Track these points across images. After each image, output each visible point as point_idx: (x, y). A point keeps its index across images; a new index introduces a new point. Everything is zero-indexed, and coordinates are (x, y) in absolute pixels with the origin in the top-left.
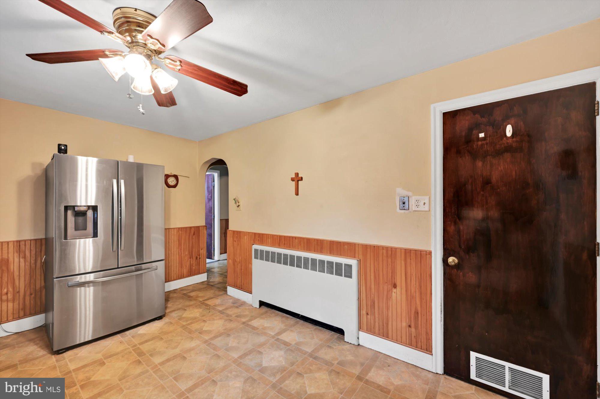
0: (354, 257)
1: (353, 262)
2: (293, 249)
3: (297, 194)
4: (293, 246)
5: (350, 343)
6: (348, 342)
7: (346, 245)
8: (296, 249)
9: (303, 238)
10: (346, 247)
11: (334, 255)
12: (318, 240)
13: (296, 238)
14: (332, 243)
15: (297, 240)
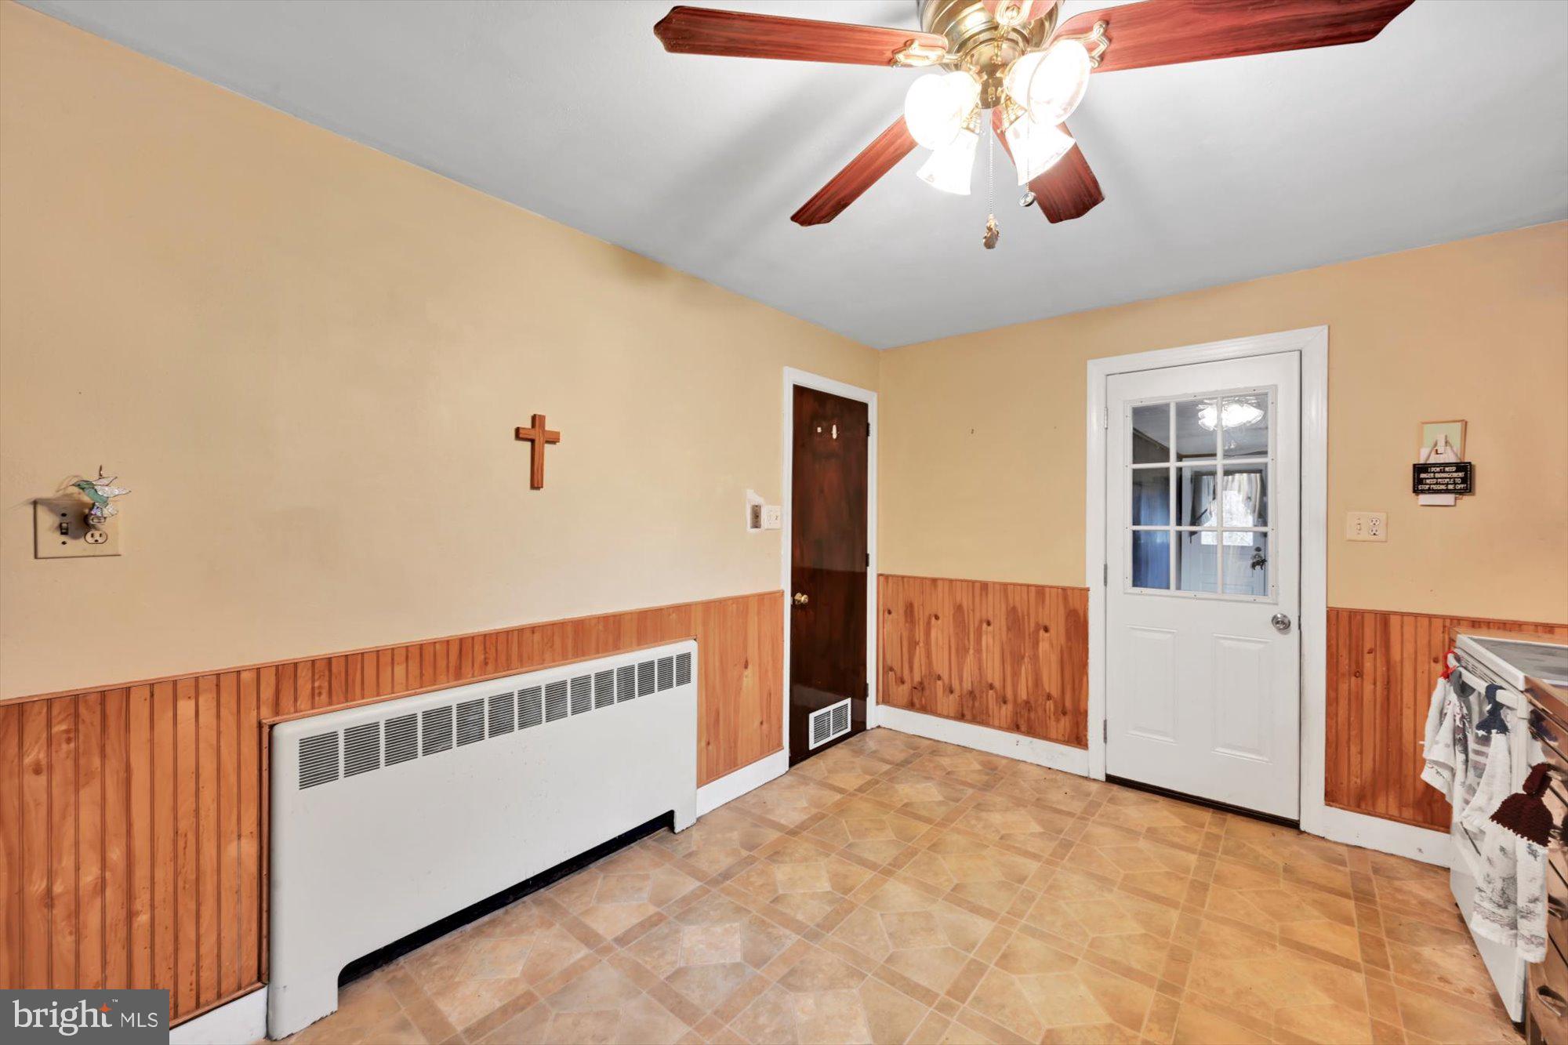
0: (686, 635)
1: (690, 647)
2: (524, 669)
3: (536, 484)
4: (521, 661)
5: (687, 828)
6: (683, 830)
7: (673, 612)
8: (532, 665)
9: (562, 625)
10: (674, 616)
11: (647, 644)
12: (605, 619)
13: (533, 629)
14: (643, 616)
15: (537, 637)
